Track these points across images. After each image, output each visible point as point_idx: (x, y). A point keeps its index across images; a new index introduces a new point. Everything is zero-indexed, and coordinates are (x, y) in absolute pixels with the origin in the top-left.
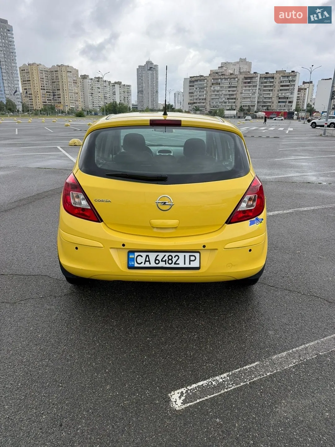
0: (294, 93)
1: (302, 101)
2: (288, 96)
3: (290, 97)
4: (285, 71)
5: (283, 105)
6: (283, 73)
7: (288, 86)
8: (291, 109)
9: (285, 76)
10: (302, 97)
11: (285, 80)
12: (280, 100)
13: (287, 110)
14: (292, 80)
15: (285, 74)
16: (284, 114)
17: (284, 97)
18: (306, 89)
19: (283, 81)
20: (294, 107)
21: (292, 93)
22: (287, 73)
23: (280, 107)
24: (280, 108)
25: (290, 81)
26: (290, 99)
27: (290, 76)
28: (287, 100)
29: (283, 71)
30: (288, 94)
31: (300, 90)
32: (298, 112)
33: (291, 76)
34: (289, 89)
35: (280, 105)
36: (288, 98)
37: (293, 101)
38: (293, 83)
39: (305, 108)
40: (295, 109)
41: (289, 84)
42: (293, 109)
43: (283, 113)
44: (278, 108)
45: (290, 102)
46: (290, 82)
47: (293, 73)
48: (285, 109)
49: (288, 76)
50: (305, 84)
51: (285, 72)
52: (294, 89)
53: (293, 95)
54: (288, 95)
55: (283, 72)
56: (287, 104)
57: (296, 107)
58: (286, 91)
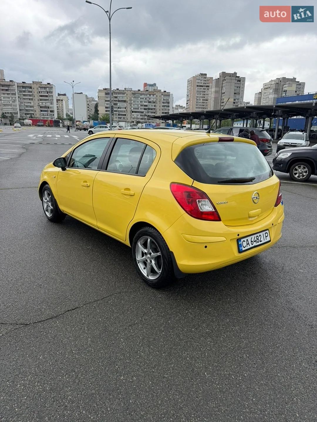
0: (53, 103)
1: (61, 111)
2: (48, 106)
3: (50, 107)
4: (42, 82)
5: (45, 114)
6: (40, 84)
7: (47, 96)
8: (54, 118)
9: (42, 87)
10: (61, 107)
11: (43, 91)
12: (41, 109)
13: (50, 118)
14: (49, 91)
15: (42, 85)
16: (50, 122)
17: (45, 107)
18: (62, 100)
19: (42, 92)
20: (56, 116)
21: (52, 103)
22: (43, 84)
23: (43, 115)
24: (43, 116)
25: (48, 92)
26: (51, 108)
27: (47, 88)
28: (49, 109)
29: (40, 82)
30: (48, 104)
31: (58, 100)
32: (63, 121)
33: (48, 87)
34: (48, 99)
35: (43, 114)
36: (49, 108)
37: (54, 110)
38: (51, 94)
39: (65, 117)
40: (57, 117)
41: (47, 94)
42: (55, 118)
44: (41, 116)
45: (52, 111)
46: (48, 93)
47: (49, 85)
48: (48, 118)
49: (45, 88)
50: (60, 96)
51: (41, 83)
52: (53, 99)
53: (53, 105)
54: (49, 105)
55: (40, 83)
56: (49, 112)
57: (58, 116)
58: (46, 101)
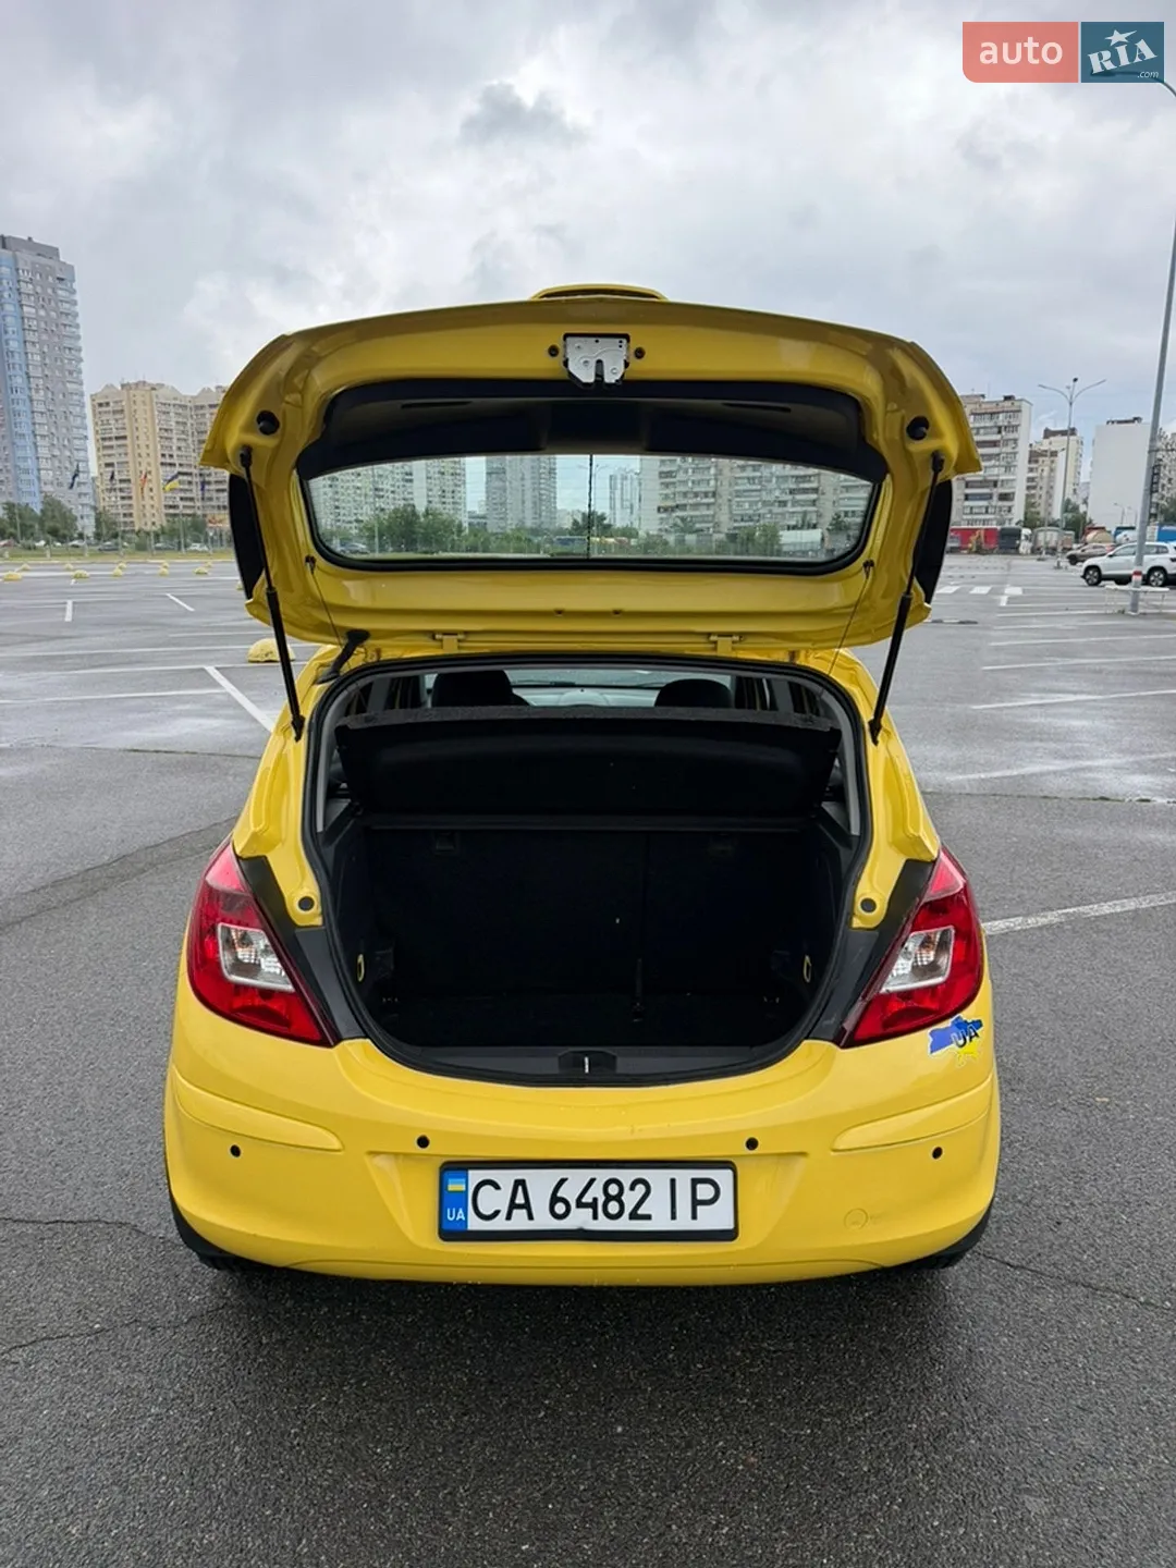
0: (1015, 466)
1: (1043, 492)
2: (995, 478)
3: (1003, 481)
4: (983, 396)
5: (981, 507)
6: (976, 403)
7: (994, 444)
8: (1010, 520)
9: (983, 411)
10: (1045, 480)
11: (982, 425)
12: (969, 491)
13: (994, 522)
14: (1006, 424)
15: (983, 406)
16: (985, 537)
17: (981, 482)
18: (1054, 454)
19: (978, 429)
20: (1018, 513)
21: (1008, 468)
22: (988, 402)
23: (971, 513)
24: (969, 517)
25: (1000, 428)
26: (1002, 485)
27: (998, 413)
28: (995, 490)
29: (976, 396)
30: (996, 471)
31: (1034, 456)
32: (1035, 530)
33: (1003, 412)
34: (998, 455)
35: (972, 508)
36: (995, 484)
37: (1013, 494)
38: (1011, 436)
39: (1057, 514)
40: (1022, 518)
41: (998, 437)
42: (1015, 520)
43: (982, 533)
44: (965, 517)
45: (1004, 497)
46: (999, 432)
47: (1008, 403)
48: (988, 520)
49: (992, 414)
50: (1052, 439)
51: (982, 400)
52: (1015, 453)
53: (1013, 474)
54: (998, 475)
55: (976, 400)
56: (995, 501)
57: (1026, 514)
58: (989, 460)
